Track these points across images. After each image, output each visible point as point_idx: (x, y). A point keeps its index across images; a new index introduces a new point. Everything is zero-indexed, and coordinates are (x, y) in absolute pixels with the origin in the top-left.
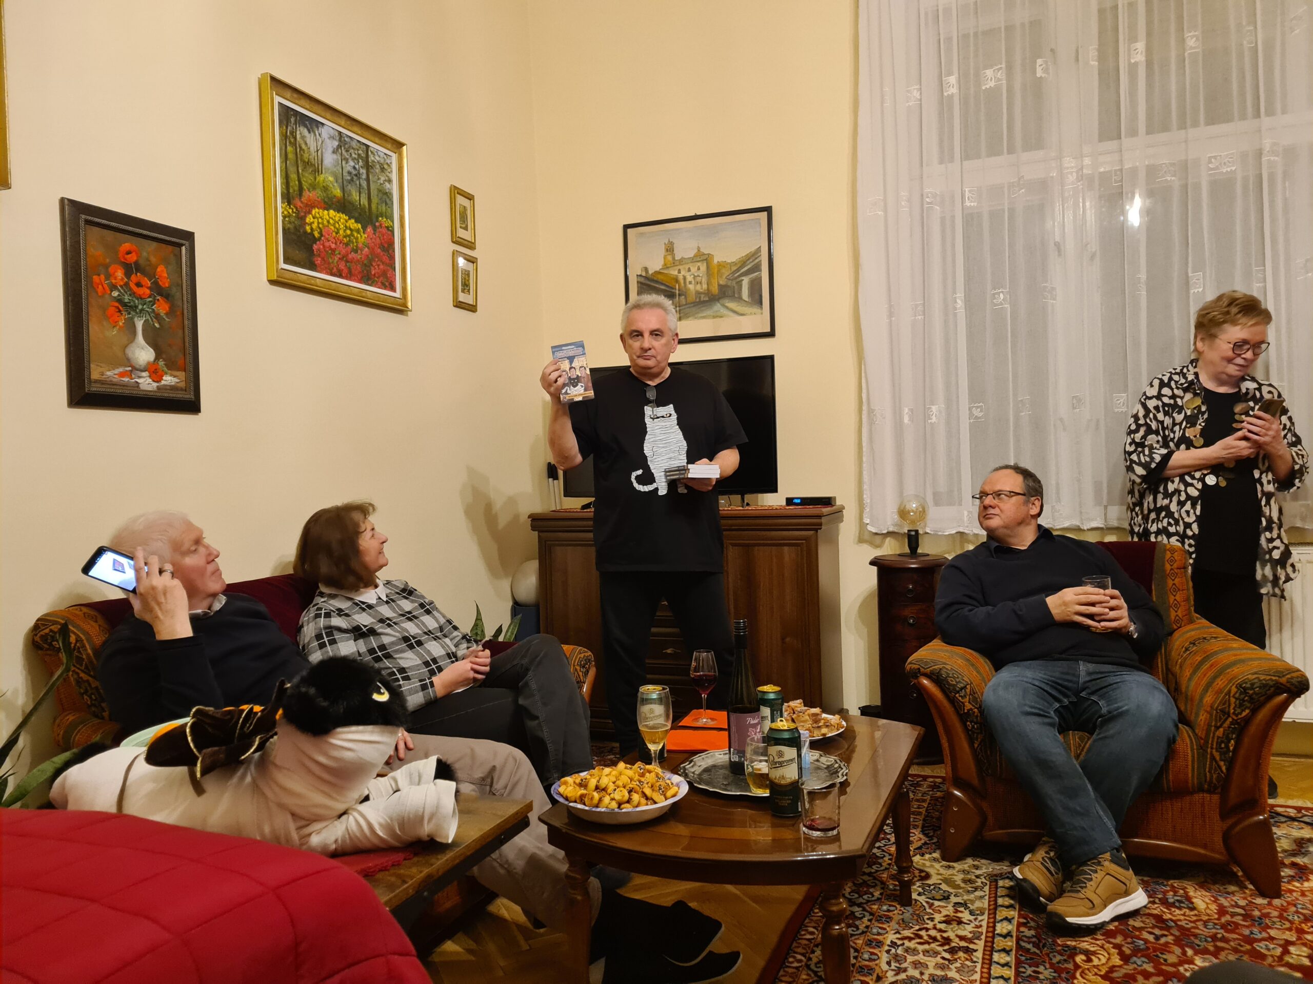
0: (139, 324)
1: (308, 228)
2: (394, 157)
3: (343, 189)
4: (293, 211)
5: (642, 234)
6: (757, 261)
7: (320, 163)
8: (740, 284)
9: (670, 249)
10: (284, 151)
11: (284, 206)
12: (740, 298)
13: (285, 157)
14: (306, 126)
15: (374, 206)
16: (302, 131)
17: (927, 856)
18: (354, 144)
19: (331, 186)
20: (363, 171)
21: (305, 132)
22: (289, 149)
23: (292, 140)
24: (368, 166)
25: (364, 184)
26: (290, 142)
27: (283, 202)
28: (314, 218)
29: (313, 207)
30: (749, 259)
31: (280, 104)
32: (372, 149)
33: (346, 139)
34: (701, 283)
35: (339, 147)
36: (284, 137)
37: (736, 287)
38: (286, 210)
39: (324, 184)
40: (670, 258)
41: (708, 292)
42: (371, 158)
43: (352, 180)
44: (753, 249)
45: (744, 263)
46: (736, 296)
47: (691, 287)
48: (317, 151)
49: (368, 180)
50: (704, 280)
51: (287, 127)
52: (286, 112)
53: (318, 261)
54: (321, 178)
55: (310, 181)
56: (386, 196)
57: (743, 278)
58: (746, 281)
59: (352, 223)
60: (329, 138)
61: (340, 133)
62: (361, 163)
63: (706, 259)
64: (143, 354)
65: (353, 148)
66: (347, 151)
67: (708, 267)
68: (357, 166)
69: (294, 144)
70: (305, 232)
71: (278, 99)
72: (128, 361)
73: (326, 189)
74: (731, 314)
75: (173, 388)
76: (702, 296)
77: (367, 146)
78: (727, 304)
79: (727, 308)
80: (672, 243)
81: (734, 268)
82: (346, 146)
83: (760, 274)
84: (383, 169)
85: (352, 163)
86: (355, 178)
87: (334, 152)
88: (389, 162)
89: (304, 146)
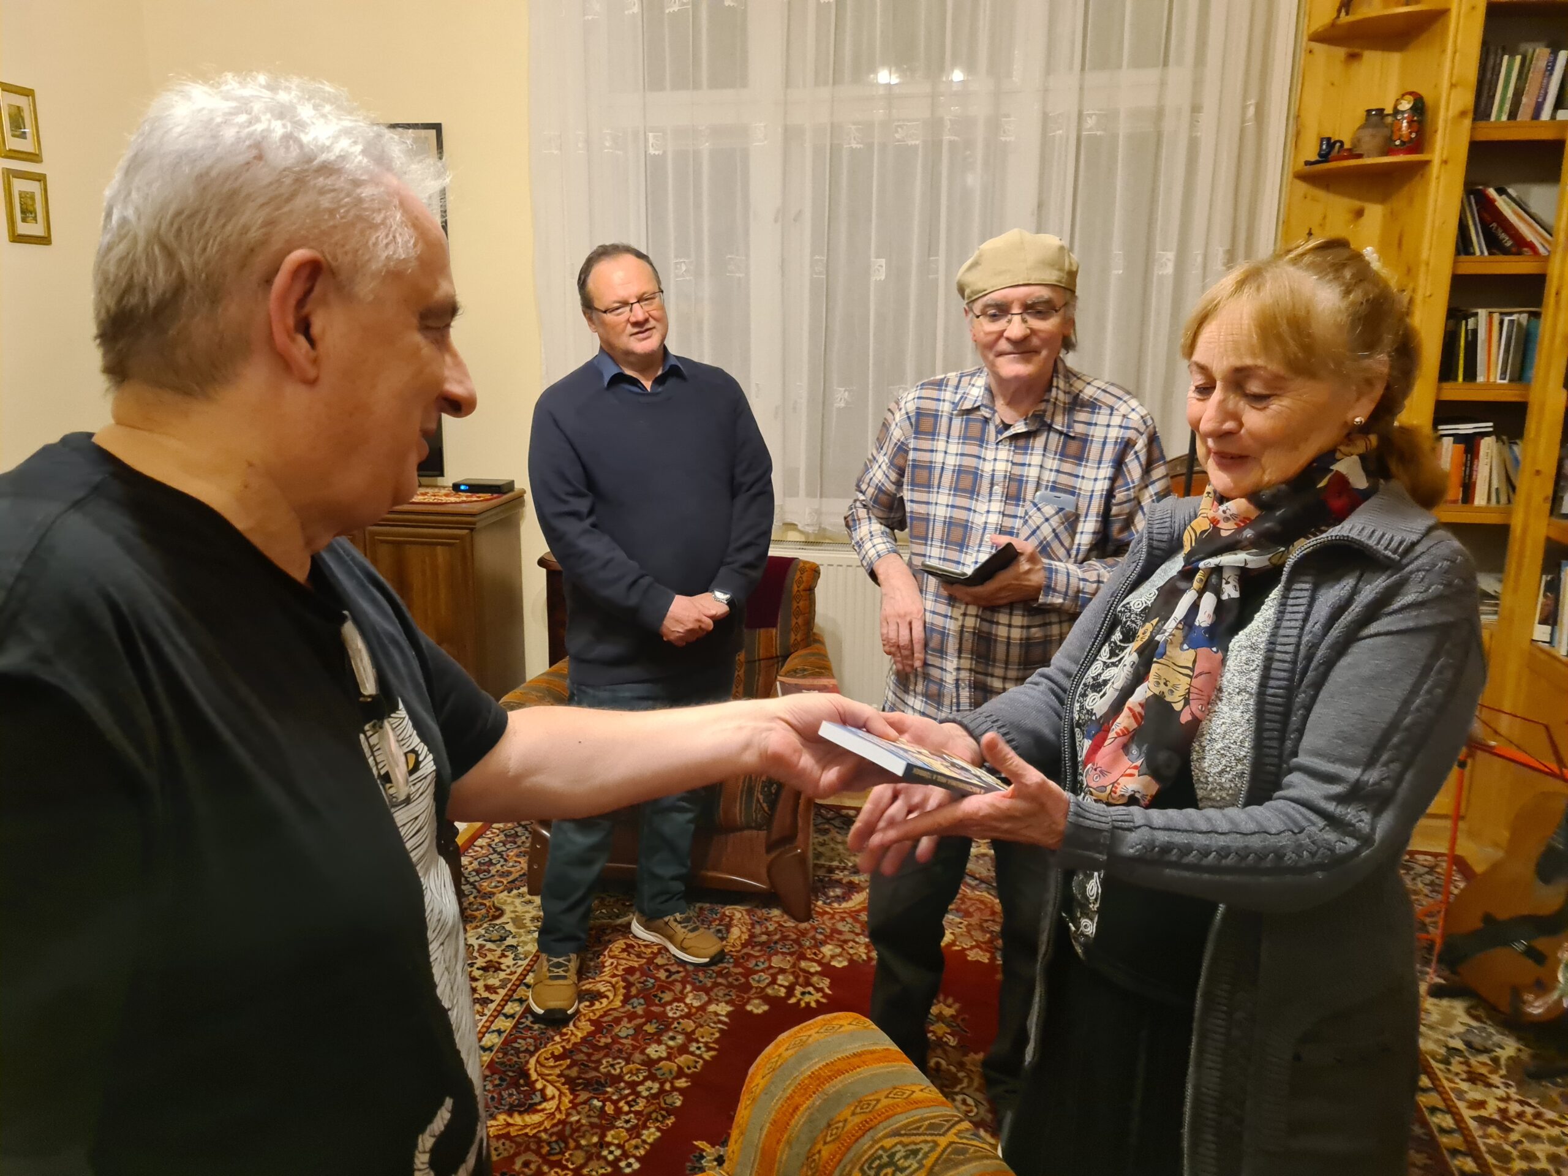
17: (515, 892)
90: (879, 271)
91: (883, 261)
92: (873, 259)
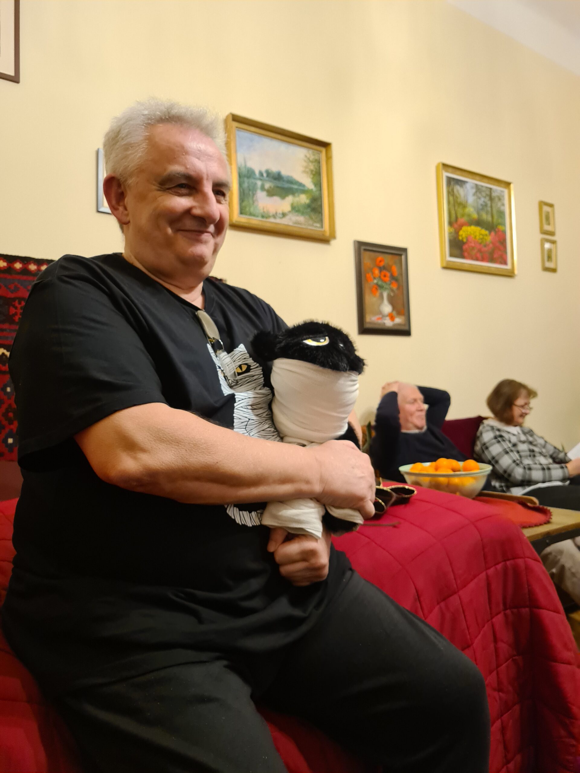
0: (385, 295)
1: (460, 238)
2: (506, 191)
3: (478, 213)
4: (453, 230)
7: (466, 202)
10: (448, 201)
11: (449, 228)
13: (449, 203)
14: (459, 185)
15: (495, 220)
16: (457, 188)
18: (484, 189)
19: (472, 213)
20: (489, 203)
22: (451, 198)
23: (452, 193)
24: (491, 199)
25: (489, 209)
26: (451, 195)
27: (448, 226)
28: (463, 232)
29: (463, 226)
31: (446, 176)
32: (493, 190)
33: (480, 187)
35: (476, 192)
36: (449, 193)
38: (450, 230)
39: (468, 213)
42: (493, 194)
43: (483, 208)
48: (465, 196)
49: (491, 207)
51: (450, 188)
52: (450, 180)
53: (466, 254)
54: (467, 210)
55: (461, 213)
56: (501, 214)
59: (484, 232)
60: (471, 189)
61: (477, 185)
62: (487, 198)
64: (387, 308)
65: (483, 191)
66: (480, 193)
68: (485, 201)
69: (453, 195)
70: (459, 240)
71: (446, 174)
72: (380, 313)
73: (469, 215)
75: (399, 324)
77: (491, 189)
82: (480, 191)
84: (500, 199)
85: (483, 199)
87: (473, 195)
88: (503, 194)
89: (458, 195)
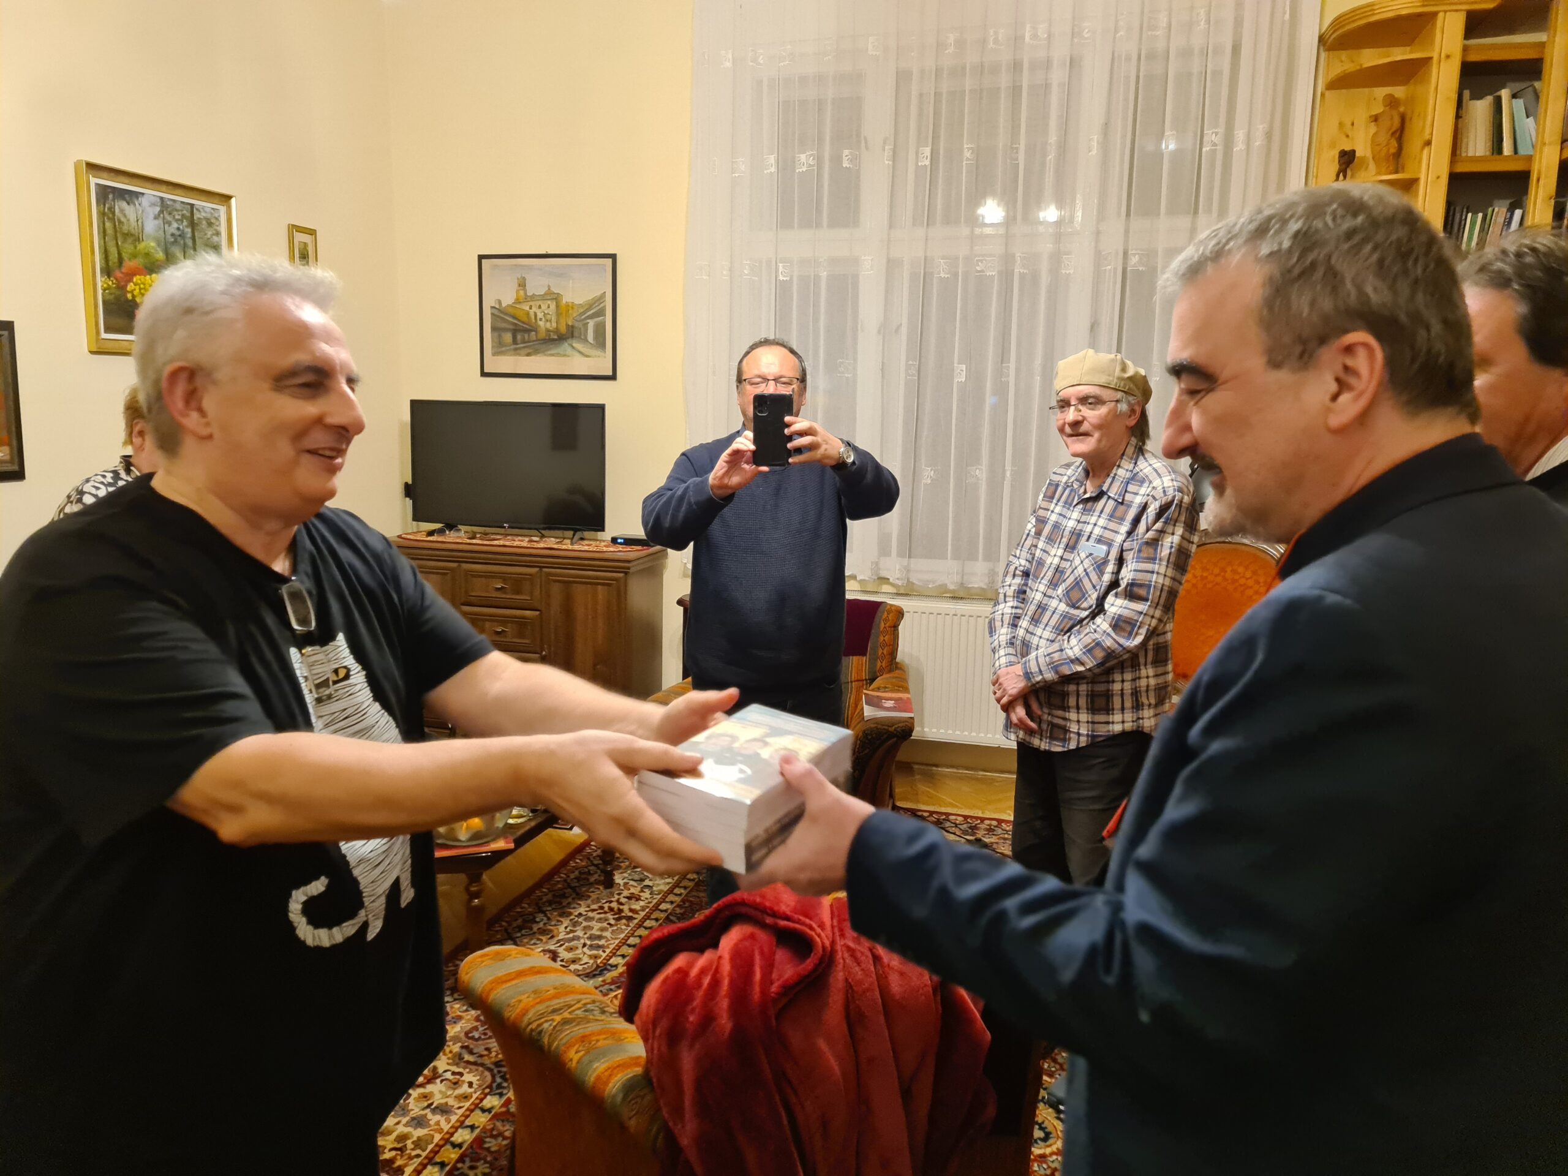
1: (129, 296)
2: (222, 209)
3: (166, 252)
4: (113, 284)
5: (496, 266)
6: (602, 305)
7: (140, 231)
8: (586, 325)
9: (522, 284)
10: (102, 229)
11: (103, 279)
12: (586, 340)
13: (103, 233)
14: (124, 199)
16: (121, 205)
18: (178, 206)
19: (153, 251)
20: (189, 230)
21: (124, 204)
22: (108, 225)
23: (111, 216)
24: (193, 224)
25: (189, 243)
26: (109, 218)
27: (102, 276)
28: (135, 285)
29: (135, 275)
30: (595, 303)
31: (97, 185)
32: (197, 207)
33: (168, 203)
34: (550, 321)
35: (161, 212)
36: (102, 215)
37: (582, 329)
38: (106, 283)
39: (146, 251)
40: (522, 293)
41: (557, 331)
42: (197, 215)
43: (176, 241)
44: (598, 294)
45: (590, 305)
46: (582, 337)
47: (541, 323)
48: (137, 221)
49: (193, 238)
50: (554, 319)
51: (105, 205)
52: (104, 193)
54: (141, 246)
55: (130, 251)
57: (588, 321)
58: (591, 324)
60: (150, 206)
61: (162, 198)
62: (185, 223)
63: (555, 299)
65: (177, 210)
66: (170, 214)
67: (557, 306)
68: (181, 227)
69: (112, 220)
70: (127, 301)
71: (94, 181)
73: (147, 255)
74: (578, 354)
76: (552, 334)
77: (192, 205)
78: (574, 345)
79: (573, 347)
80: (524, 279)
81: (582, 310)
82: (169, 209)
83: (604, 319)
84: (210, 224)
85: (175, 225)
86: (179, 238)
87: (156, 218)
88: (216, 215)
89: (123, 219)
90: (961, 374)
91: (964, 367)
92: (956, 365)
